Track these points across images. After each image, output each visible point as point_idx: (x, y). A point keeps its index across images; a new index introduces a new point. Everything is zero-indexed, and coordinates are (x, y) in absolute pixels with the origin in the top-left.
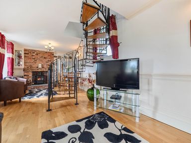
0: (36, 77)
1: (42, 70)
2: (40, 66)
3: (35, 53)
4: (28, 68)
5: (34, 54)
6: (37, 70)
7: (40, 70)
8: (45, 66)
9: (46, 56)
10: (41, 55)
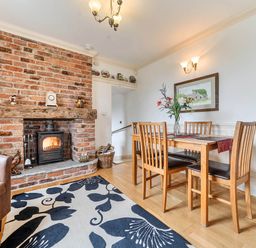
0: (36, 136)
1: (58, 115)
2: (51, 99)
3: (35, 51)
4: (8, 103)
5: (30, 56)
6: (42, 115)
7: (51, 115)
8: (67, 101)
9: (69, 66)
10: (54, 62)
